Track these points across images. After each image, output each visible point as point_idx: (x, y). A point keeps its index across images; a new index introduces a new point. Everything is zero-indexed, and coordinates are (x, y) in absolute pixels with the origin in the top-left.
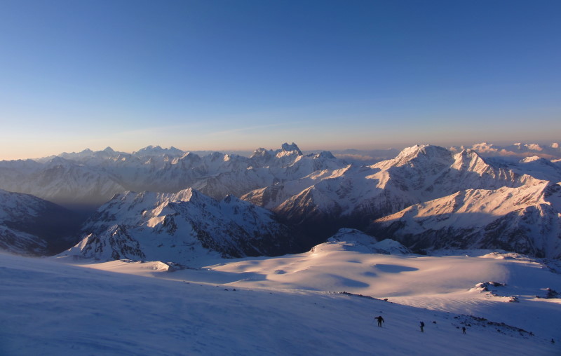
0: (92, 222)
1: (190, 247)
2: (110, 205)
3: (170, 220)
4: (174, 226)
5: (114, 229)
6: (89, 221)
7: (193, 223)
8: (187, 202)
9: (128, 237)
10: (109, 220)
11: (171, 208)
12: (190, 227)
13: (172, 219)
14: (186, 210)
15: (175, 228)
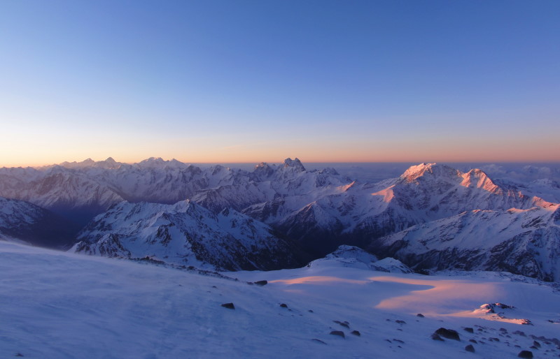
0: (88, 231)
1: (184, 258)
2: (107, 214)
3: (164, 230)
4: (168, 237)
8: (184, 214)
10: (104, 230)
11: (166, 218)
12: (185, 238)
13: (167, 230)
14: (182, 221)
15: (170, 239)
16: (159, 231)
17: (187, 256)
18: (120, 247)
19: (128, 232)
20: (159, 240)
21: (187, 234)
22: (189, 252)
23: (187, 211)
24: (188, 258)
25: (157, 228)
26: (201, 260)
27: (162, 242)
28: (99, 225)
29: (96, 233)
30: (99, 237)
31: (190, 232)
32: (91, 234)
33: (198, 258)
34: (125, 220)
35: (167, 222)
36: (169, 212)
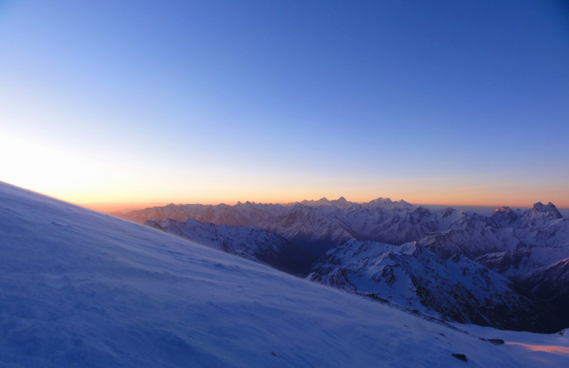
1: (408, 301)
2: (338, 250)
4: (393, 278)
6: (319, 262)
11: (391, 258)
12: (410, 281)
13: (392, 270)
14: (407, 263)
15: (394, 280)
16: (385, 271)
17: (411, 299)
18: (347, 281)
19: (355, 268)
20: (383, 280)
21: (413, 277)
22: (414, 295)
23: (413, 254)
24: (412, 301)
25: (383, 267)
26: (426, 305)
27: (386, 282)
28: (330, 259)
29: (327, 266)
30: (330, 270)
31: (415, 275)
32: (324, 266)
33: (423, 303)
34: (353, 256)
35: (392, 263)
36: (395, 253)
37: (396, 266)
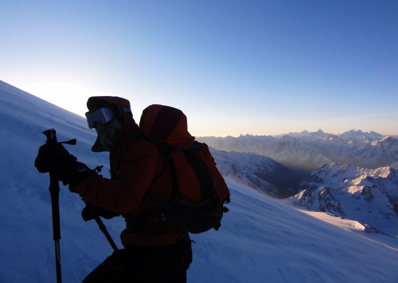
0: (306, 182)
1: (386, 216)
2: (320, 171)
3: (367, 190)
4: (371, 196)
5: (322, 189)
6: (304, 180)
7: (390, 196)
8: (385, 178)
9: (332, 197)
10: (318, 182)
11: (369, 181)
12: (387, 200)
13: (370, 190)
14: (383, 184)
15: (373, 198)
16: (364, 190)
19: (336, 187)
20: (363, 197)
23: (388, 176)
25: (362, 188)
35: (370, 184)
37: (373, 187)
